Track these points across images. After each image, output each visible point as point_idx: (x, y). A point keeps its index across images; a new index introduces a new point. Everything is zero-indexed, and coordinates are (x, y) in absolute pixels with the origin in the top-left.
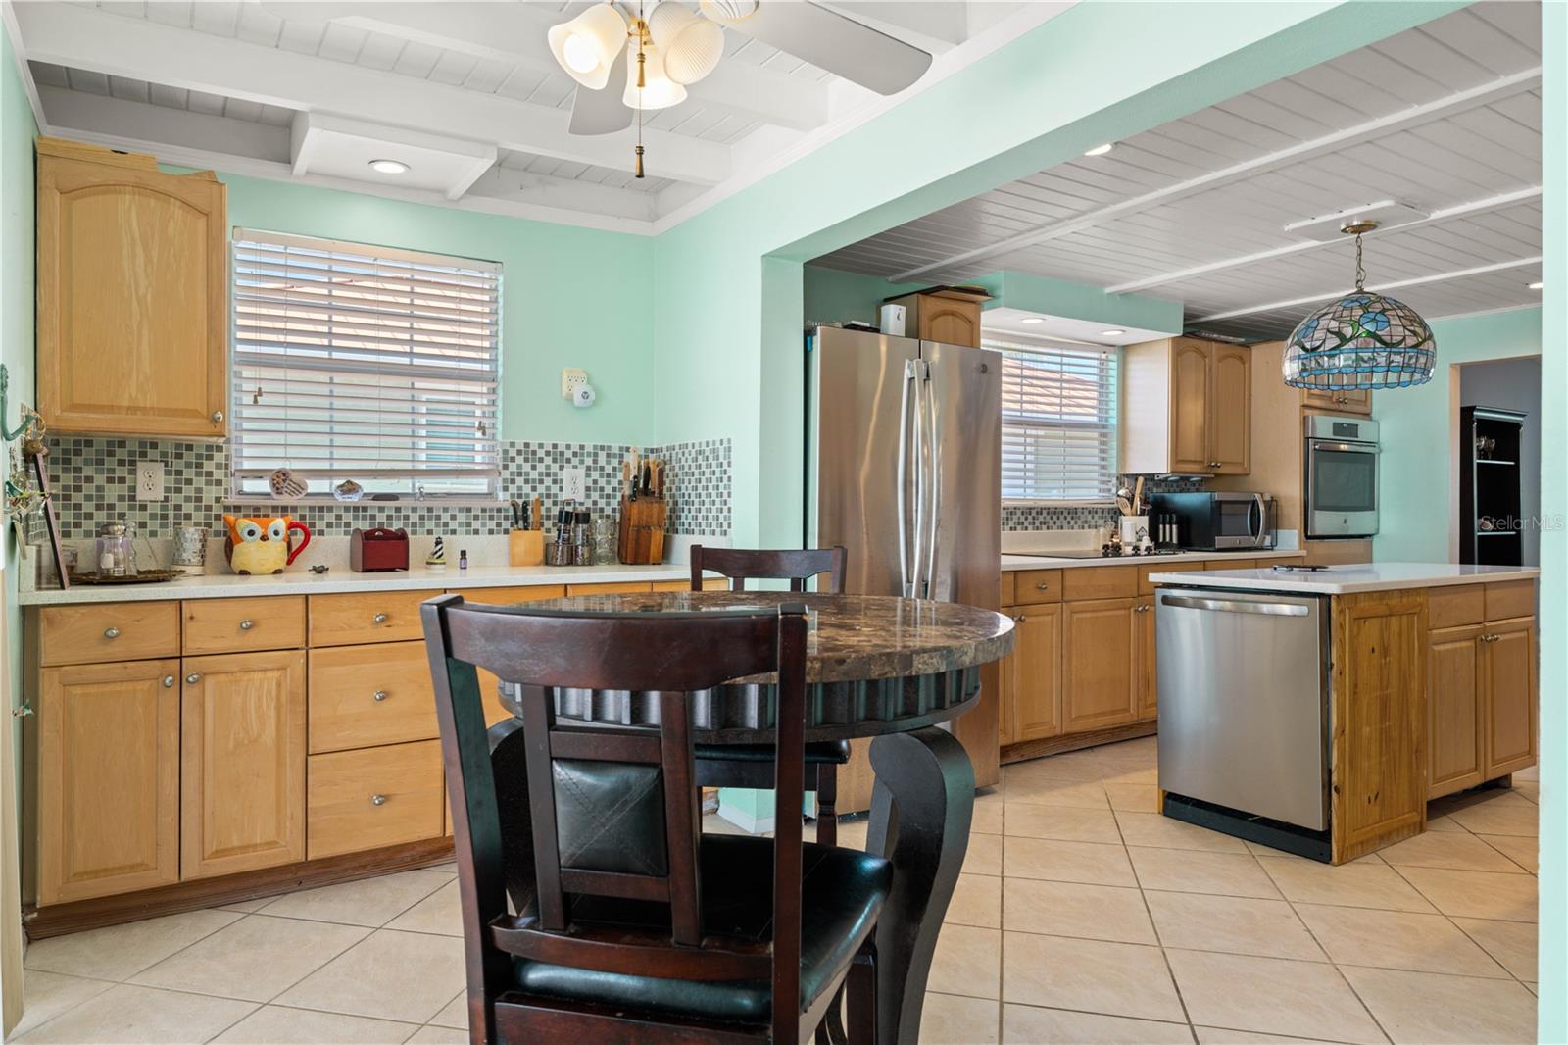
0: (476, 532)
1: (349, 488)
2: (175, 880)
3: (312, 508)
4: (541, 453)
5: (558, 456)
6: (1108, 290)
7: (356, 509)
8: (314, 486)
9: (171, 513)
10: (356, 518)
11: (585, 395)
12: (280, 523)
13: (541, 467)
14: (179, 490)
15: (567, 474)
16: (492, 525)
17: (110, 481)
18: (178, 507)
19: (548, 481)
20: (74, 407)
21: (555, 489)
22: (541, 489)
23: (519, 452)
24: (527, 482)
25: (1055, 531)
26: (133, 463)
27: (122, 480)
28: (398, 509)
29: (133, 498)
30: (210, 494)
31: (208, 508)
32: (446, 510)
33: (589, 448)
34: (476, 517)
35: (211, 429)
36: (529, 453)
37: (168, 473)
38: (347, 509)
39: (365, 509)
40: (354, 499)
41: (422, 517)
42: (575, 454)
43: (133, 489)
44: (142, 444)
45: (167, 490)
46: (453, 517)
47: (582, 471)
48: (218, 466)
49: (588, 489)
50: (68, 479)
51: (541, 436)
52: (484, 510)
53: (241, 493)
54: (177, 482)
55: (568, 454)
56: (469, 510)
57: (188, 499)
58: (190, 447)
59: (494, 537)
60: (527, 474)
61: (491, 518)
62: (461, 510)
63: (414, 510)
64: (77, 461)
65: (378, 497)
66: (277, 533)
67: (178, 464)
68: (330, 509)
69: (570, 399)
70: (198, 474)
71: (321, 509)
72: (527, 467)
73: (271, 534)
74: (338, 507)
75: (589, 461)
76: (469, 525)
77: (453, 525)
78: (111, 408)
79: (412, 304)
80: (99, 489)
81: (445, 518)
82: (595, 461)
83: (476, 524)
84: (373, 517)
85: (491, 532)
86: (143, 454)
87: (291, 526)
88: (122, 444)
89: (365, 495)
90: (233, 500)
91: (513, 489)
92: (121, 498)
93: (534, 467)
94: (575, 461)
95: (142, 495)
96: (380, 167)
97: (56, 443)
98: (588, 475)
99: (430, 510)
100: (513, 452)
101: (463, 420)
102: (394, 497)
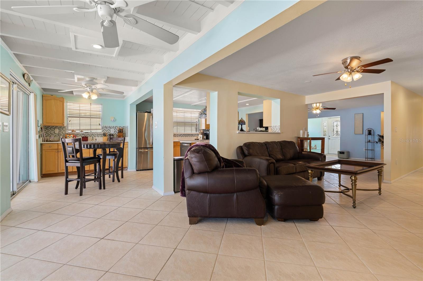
1: (82, 132)
2: (57, 172)
3: (77, 134)
4: (108, 127)
5: (110, 127)
6: (192, 105)
7: (83, 134)
8: (77, 131)
9: (59, 134)
11: (113, 120)
12: (72, 136)
13: (108, 129)
15: (111, 130)
16: (101, 136)
17: (52, 131)
18: (60, 134)
19: (109, 131)
20: (47, 123)
21: (110, 132)
23: (105, 127)
24: (106, 131)
25: (189, 137)
26: (55, 129)
27: (53, 131)
28: (88, 134)
29: (55, 133)
30: (64, 133)
31: (64, 134)
32: (94, 134)
33: (115, 126)
35: (63, 125)
36: (106, 127)
37: (59, 130)
38: (81, 134)
39: (84, 134)
40: (82, 133)
41: (91, 135)
42: (113, 127)
43: (55, 132)
44: (56, 127)
45: (59, 132)
46: (96, 135)
47: (113, 129)
48: (65, 129)
49: (114, 132)
50: (47, 131)
51: (107, 125)
52: (100, 134)
53: (68, 132)
55: (112, 127)
56: (98, 134)
57: (61, 133)
58: (61, 127)
59: (101, 137)
63: (90, 134)
64: (48, 129)
65: (85, 133)
67: (60, 129)
68: (79, 134)
69: (112, 120)
70: (63, 130)
71: (78, 134)
72: (106, 129)
75: (115, 128)
77: (95, 136)
78: (51, 123)
79: (90, 110)
80: (51, 132)
81: (94, 135)
83: (99, 136)
84: (85, 135)
86: (56, 128)
87: (73, 136)
88: (53, 127)
90: (67, 133)
91: (104, 132)
92: (53, 133)
94: (113, 128)
95: (56, 132)
97: (45, 127)
98: (114, 130)
99: (92, 134)
100: (104, 127)
101: (97, 123)
102: (88, 133)
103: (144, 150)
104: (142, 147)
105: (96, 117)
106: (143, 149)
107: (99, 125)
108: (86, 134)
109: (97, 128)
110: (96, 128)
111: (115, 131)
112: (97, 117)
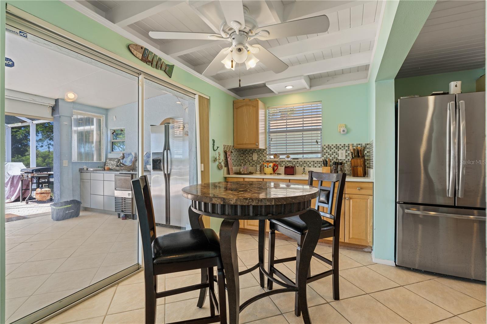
0: (316, 167)
1: (288, 157)
3: (281, 161)
4: (332, 147)
5: (337, 147)
7: (289, 161)
8: (281, 157)
9: (258, 162)
10: (289, 163)
11: (344, 131)
12: (271, 164)
13: (333, 151)
14: (259, 158)
15: (340, 152)
16: (319, 165)
17: (250, 157)
18: (259, 161)
19: (334, 154)
20: (238, 144)
21: (336, 156)
22: (333, 156)
23: (327, 147)
24: (329, 154)
26: (253, 153)
27: (251, 156)
28: (298, 161)
29: (252, 160)
30: (264, 159)
31: (264, 161)
32: (308, 161)
33: (347, 145)
34: (316, 163)
35: (256, 147)
36: (329, 147)
37: (257, 155)
38: (287, 161)
39: (291, 161)
40: (289, 159)
41: (303, 163)
42: (342, 147)
43: (252, 158)
44: (254, 150)
45: (257, 158)
46: (310, 163)
47: (344, 151)
48: (265, 153)
49: (346, 156)
50: (244, 156)
51: (332, 142)
52: (317, 162)
53: (271, 158)
54: (259, 156)
55: (340, 147)
56: (314, 161)
58: (261, 150)
59: (320, 168)
60: (329, 152)
61: (319, 163)
62: (312, 161)
63: (301, 161)
64: (245, 153)
65: (293, 159)
66: (270, 166)
67: (259, 153)
68: (284, 161)
69: (340, 132)
70: (262, 155)
71: (282, 161)
72: (329, 151)
73: (269, 167)
74: (286, 161)
75: (347, 148)
76: (314, 165)
77: (310, 165)
78: (243, 144)
79: (303, 115)
80: (248, 158)
81: (308, 163)
82: (349, 148)
83: (316, 165)
84: (293, 163)
85: (319, 167)
86: (254, 152)
87: (274, 165)
88: (247, 150)
89: (291, 158)
90: (267, 160)
91: (325, 156)
92: (251, 160)
93: (331, 151)
94: (342, 148)
95: (254, 159)
96: (288, 88)
97: (243, 150)
98: (346, 152)
99: (305, 161)
100: (325, 147)
101: (313, 141)
102: (297, 159)
103: (425, 210)
104: (420, 201)
105: (311, 127)
106: (421, 207)
107: (316, 143)
108: (294, 161)
109: (313, 149)
110: (310, 149)
111: (347, 154)
112: (313, 127)
